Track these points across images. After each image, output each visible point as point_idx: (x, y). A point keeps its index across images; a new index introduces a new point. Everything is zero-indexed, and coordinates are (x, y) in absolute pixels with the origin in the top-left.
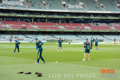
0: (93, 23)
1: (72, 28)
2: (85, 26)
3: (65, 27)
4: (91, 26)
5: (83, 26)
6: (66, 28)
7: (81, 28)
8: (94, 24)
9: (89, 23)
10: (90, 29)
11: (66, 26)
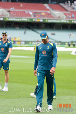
0: (71, 5)
1: (23, 14)
2: (53, 9)
3: (9, 11)
4: (66, 10)
5: (48, 10)
6: (12, 13)
7: (43, 14)
8: (73, 6)
9: (62, 4)
10: (65, 17)
11: (12, 9)
